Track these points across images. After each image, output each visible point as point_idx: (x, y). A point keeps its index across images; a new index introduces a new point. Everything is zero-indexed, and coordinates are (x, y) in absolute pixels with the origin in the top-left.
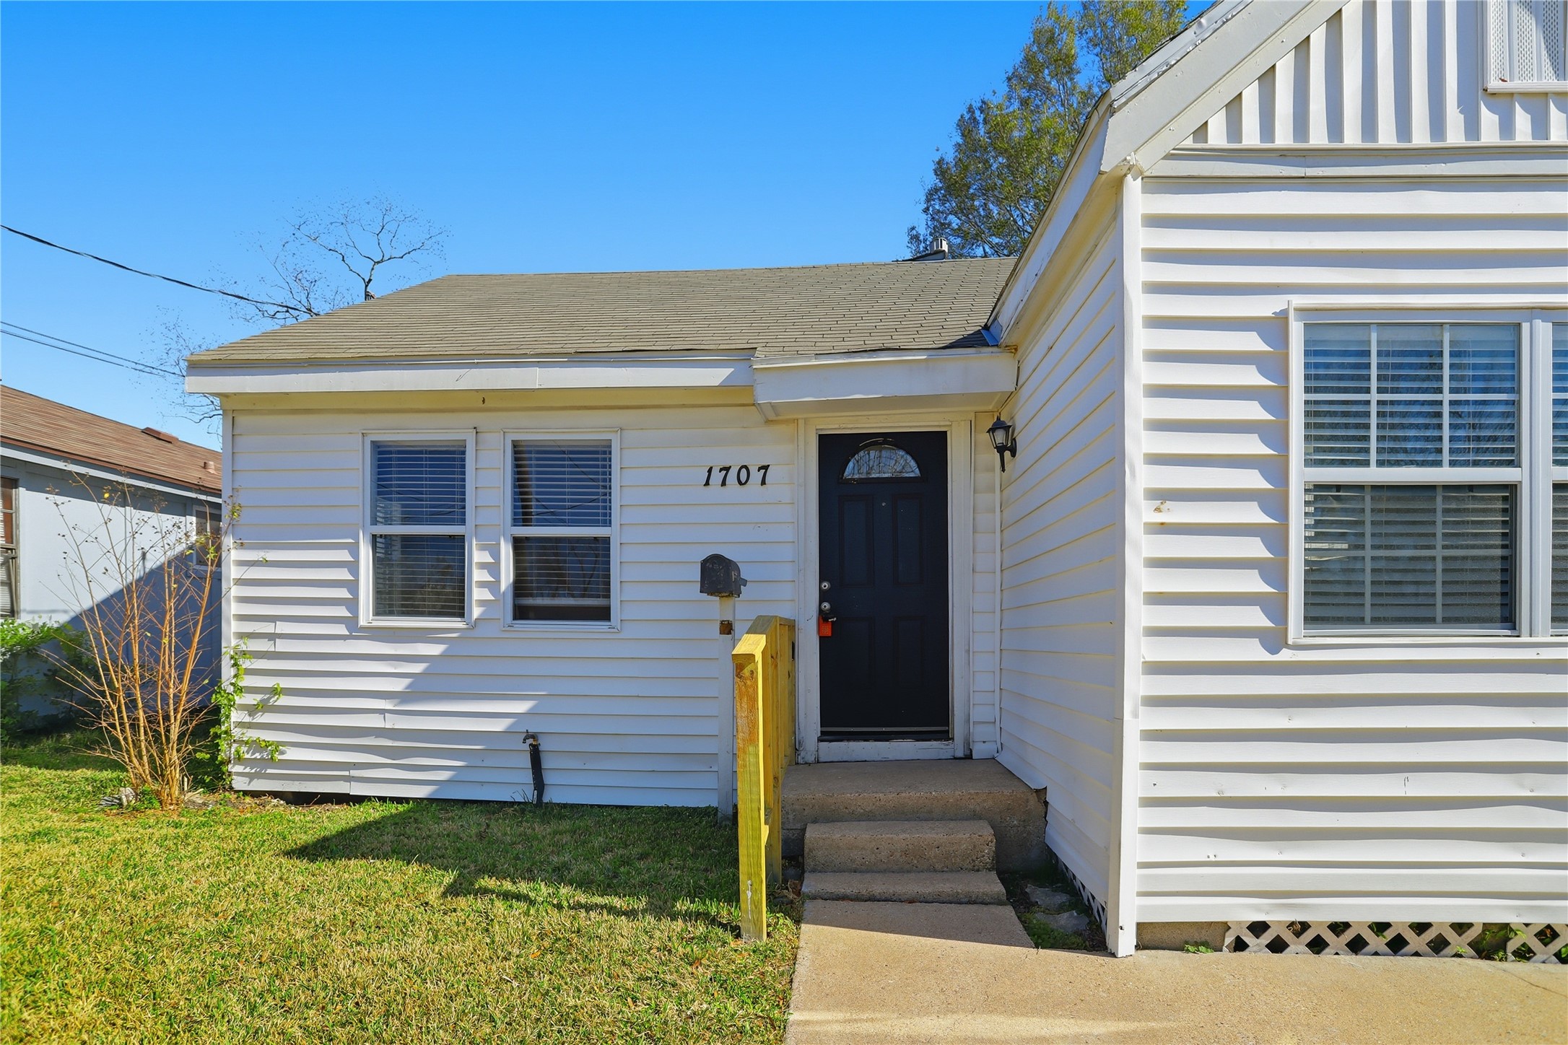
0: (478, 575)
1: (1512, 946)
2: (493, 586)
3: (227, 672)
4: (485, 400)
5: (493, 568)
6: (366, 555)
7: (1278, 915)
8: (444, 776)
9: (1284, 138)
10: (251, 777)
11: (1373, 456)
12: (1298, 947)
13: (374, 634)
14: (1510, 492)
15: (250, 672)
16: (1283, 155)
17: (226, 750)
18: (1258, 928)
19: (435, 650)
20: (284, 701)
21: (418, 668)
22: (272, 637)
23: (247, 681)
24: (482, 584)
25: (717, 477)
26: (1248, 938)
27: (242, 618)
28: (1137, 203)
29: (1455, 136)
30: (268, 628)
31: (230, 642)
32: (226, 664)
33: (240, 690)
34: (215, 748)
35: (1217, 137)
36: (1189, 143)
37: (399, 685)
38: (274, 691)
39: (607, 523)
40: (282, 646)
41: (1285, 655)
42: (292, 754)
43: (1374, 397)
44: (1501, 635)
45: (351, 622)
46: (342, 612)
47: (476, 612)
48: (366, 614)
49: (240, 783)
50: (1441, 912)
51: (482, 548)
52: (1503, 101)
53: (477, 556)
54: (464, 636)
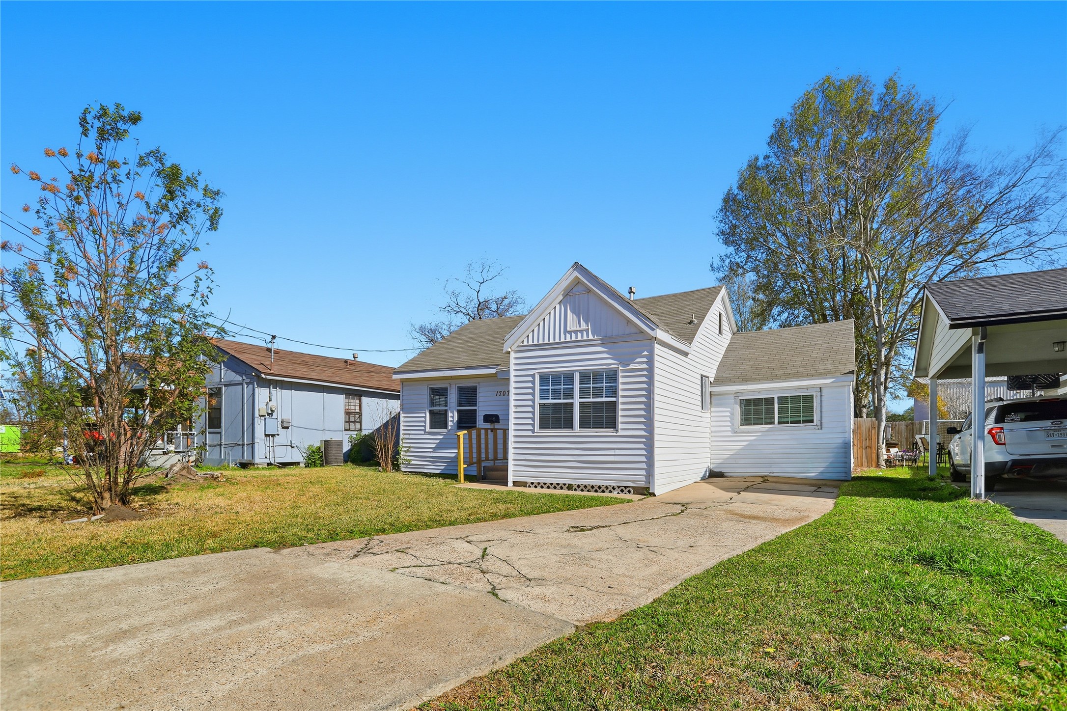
0: (450, 419)
1: (573, 488)
2: (452, 421)
3: (401, 443)
4: (452, 378)
5: (453, 417)
6: (428, 415)
7: (535, 481)
8: (443, 468)
9: (536, 342)
10: (405, 468)
11: (550, 398)
12: (539, 487)
13: (429, 433)
14: (572, 404)
15: (405, 443)
16: (536, 345)
17: (400, 461)
18: (532, 483)
19: (441, 437)
20: (412, 450)
21: (438, 441)
22: (409, 434)
23: (404, 445)
24: (451, 421)
25: (499, 394)
26: (531, 485)
27: (404, 430)
28: (513, 355)
29: (563, 340)
30: (408, 432)
31: (401, 436)
32: (400, 440)
33: (403, 447)
34: (398, 461)
35: (525, 343)
36: (521, 344)
37: (434, 446)
38: (410, 447)
39: (476, 405)
40: (412, 437)
41: (535, 434)
42: (413, 462)
43: (550, 387)
44: (570, 430)
45: (424, 431)
46: (423, 428)
47: (449, 428)
48: (428, 429)
49: (403, 469)
50: (561, 481)
51: (451, 413)
52: (570, 332)
53: (450, 414)
54: (447, 434)
